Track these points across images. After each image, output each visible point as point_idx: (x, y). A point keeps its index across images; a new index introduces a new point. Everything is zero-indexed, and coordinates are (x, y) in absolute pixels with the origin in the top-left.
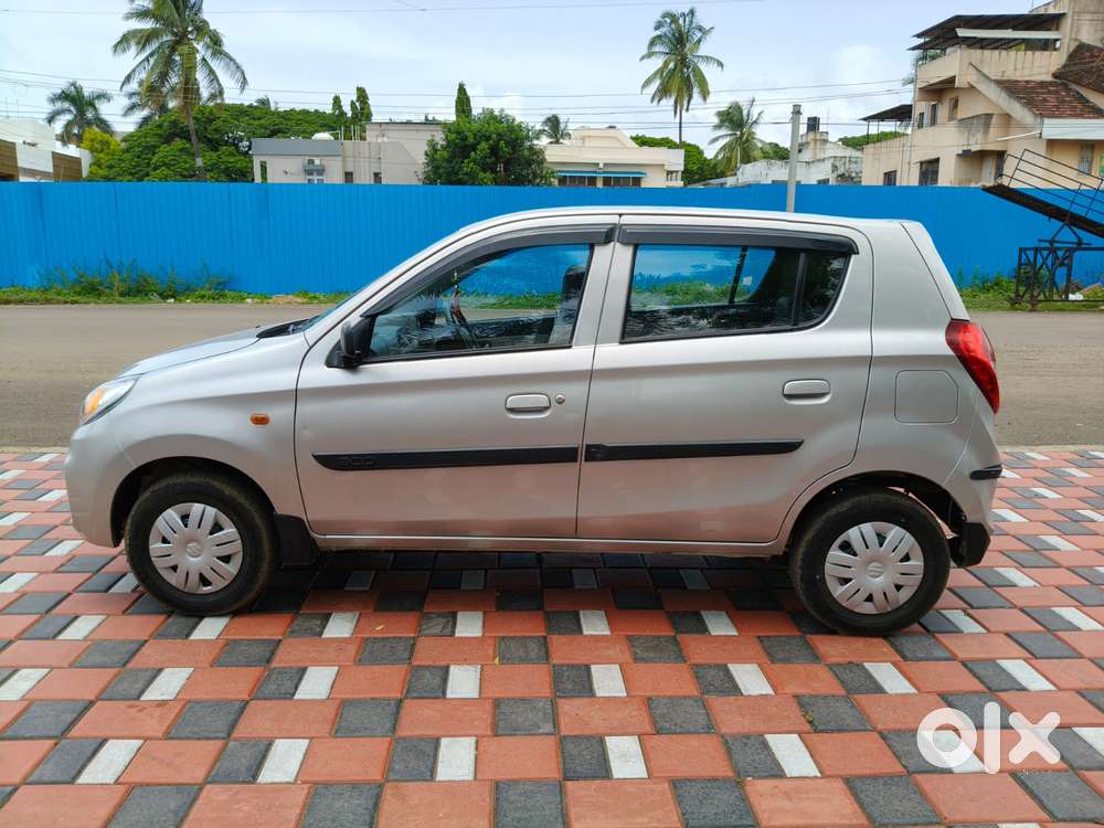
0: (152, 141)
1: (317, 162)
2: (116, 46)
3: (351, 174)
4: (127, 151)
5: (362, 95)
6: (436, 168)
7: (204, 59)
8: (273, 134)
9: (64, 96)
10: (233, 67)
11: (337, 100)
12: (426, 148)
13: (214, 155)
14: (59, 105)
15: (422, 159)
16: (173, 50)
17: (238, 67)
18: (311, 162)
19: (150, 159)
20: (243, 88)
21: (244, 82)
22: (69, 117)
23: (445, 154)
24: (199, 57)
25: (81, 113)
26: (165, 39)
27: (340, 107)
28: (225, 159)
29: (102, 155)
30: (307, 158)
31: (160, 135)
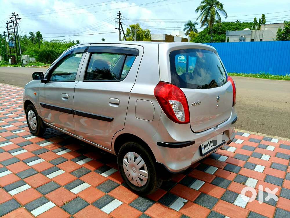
0: (204, 33)
1: (243, 37)
2: (196, 11)
3: (253, 40)
4: (199, 36)
5: (263, 17)
6: (279, 37)
7: (216, 11)
8: (236, 30)
9: (188, 24)
10: (224, 12)
11: (255, 19)
12: (277, 31)
13: (219, 36)
14: (186, 26)
15: (276, 34)
16: (209, 10)
17: (225, 12)
18: (242, 37)
19: (204, 38)
20: (226, 18)
21: (227, 16)
22: (188, 29)
23: (283, 32)
24: (215, 11)
25: (191, 28)
26: (208, 7)
27: (256, 21)
28: (222, 37)
29: (193, 38)
30: (241, 36)
31: (207, 32)
